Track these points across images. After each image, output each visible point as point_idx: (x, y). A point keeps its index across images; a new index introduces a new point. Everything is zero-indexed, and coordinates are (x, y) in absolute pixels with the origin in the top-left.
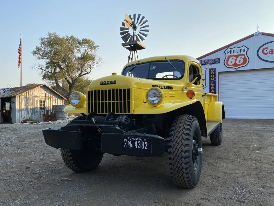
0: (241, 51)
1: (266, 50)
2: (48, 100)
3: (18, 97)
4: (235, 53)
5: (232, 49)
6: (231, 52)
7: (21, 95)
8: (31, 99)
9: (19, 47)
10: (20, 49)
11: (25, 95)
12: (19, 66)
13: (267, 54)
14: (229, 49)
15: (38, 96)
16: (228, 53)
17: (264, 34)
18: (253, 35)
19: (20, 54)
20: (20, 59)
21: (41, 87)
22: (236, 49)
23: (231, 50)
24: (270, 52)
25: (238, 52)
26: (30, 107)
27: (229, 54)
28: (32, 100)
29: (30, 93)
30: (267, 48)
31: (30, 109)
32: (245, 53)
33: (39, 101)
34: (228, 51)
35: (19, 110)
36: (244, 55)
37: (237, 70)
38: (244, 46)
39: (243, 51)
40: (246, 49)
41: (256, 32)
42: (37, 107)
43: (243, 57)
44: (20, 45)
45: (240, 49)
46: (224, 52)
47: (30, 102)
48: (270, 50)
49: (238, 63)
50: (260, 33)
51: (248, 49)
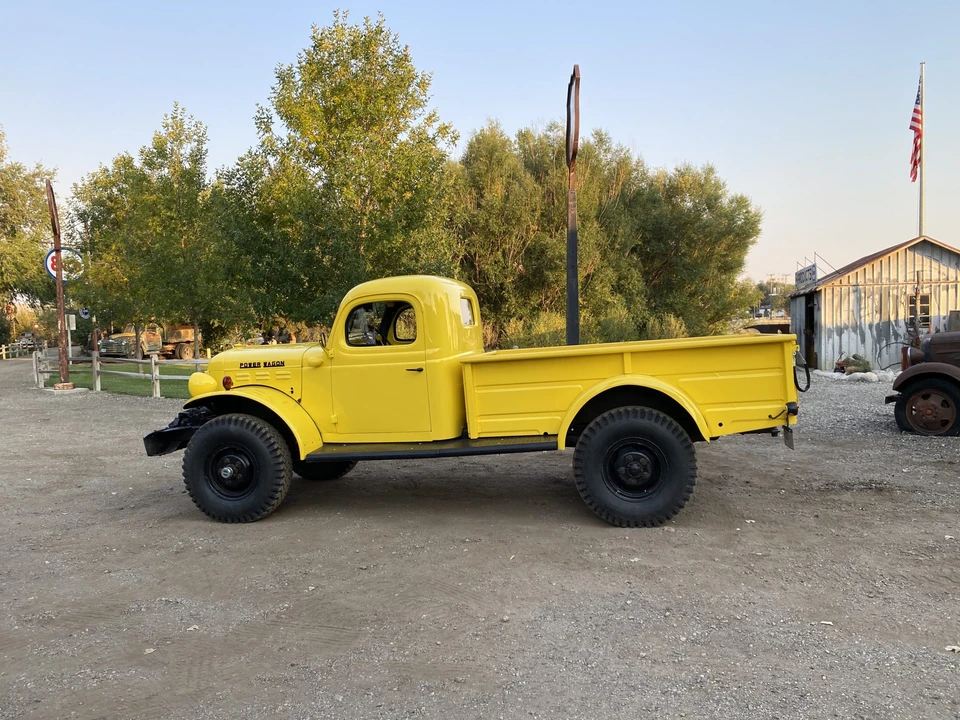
2: (943, 293)
3: (829, 291)
7: (837, 283)
8: (873, 294)
9: (916, 111)
10: (916, 115)
11: (853, 281)
12: (914, 173)
15: (901, 280)
19: (917, 134)
20: (917, 148)
21: (913, 248)
26: (868, 320)
28: (877, 297)
29: (869, 276)
31: (871, 326)
33: (903, 299)
35: (830, 332)
42: (896, 321)
44: (918, 101)
47: (870, 305)
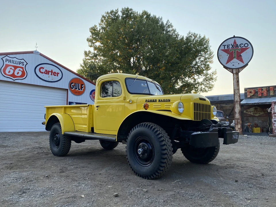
0: (20, 63)
1: (42, 69)
4: (14, 63)
5: (12, 59)
6: (9, 61)
13: (43, 73)
14: (7, 57)
16: (6, 61)
17: (41, 55)
18: (32, 52)
22: (15, 59)
23: (10, 59)
24: (45, 72)
25: (17, 63)
27: (7, 63)
30: (43, 68)
32: (24, 67)
34: (6, 59)
36: (22, 68)
37: (14, 81)
38: (23, 59)
39: (22, 64)
40: (25, 63)
41: (35, 51)
43: (22, 70)
45: (19, 61)
46: (2, 59)
48: (46, 70)
49: (16, 74)
50: (38, 52)
51: (27, 64)
